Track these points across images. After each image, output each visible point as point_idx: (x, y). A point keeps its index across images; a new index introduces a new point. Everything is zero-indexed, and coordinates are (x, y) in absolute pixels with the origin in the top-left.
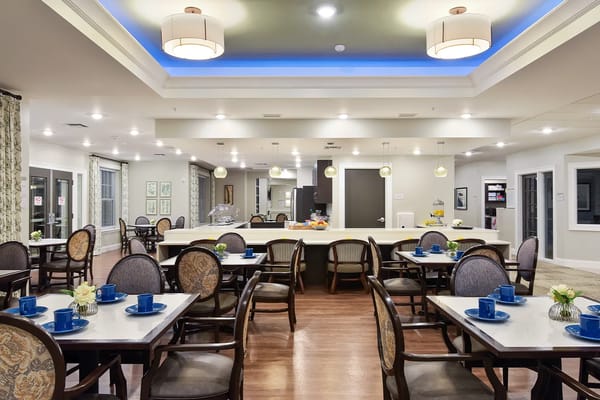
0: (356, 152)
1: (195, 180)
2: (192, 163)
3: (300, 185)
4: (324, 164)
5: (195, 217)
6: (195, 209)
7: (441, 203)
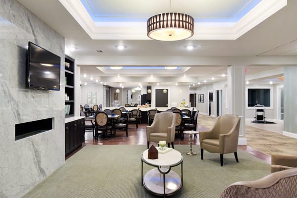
0: (158, 84)
1: (105, 91)
2: (104, 86)
3: (142, 94)
4: (149, 88)
5: (105, 105)
6: (105, 102)
7: (184, 100)
